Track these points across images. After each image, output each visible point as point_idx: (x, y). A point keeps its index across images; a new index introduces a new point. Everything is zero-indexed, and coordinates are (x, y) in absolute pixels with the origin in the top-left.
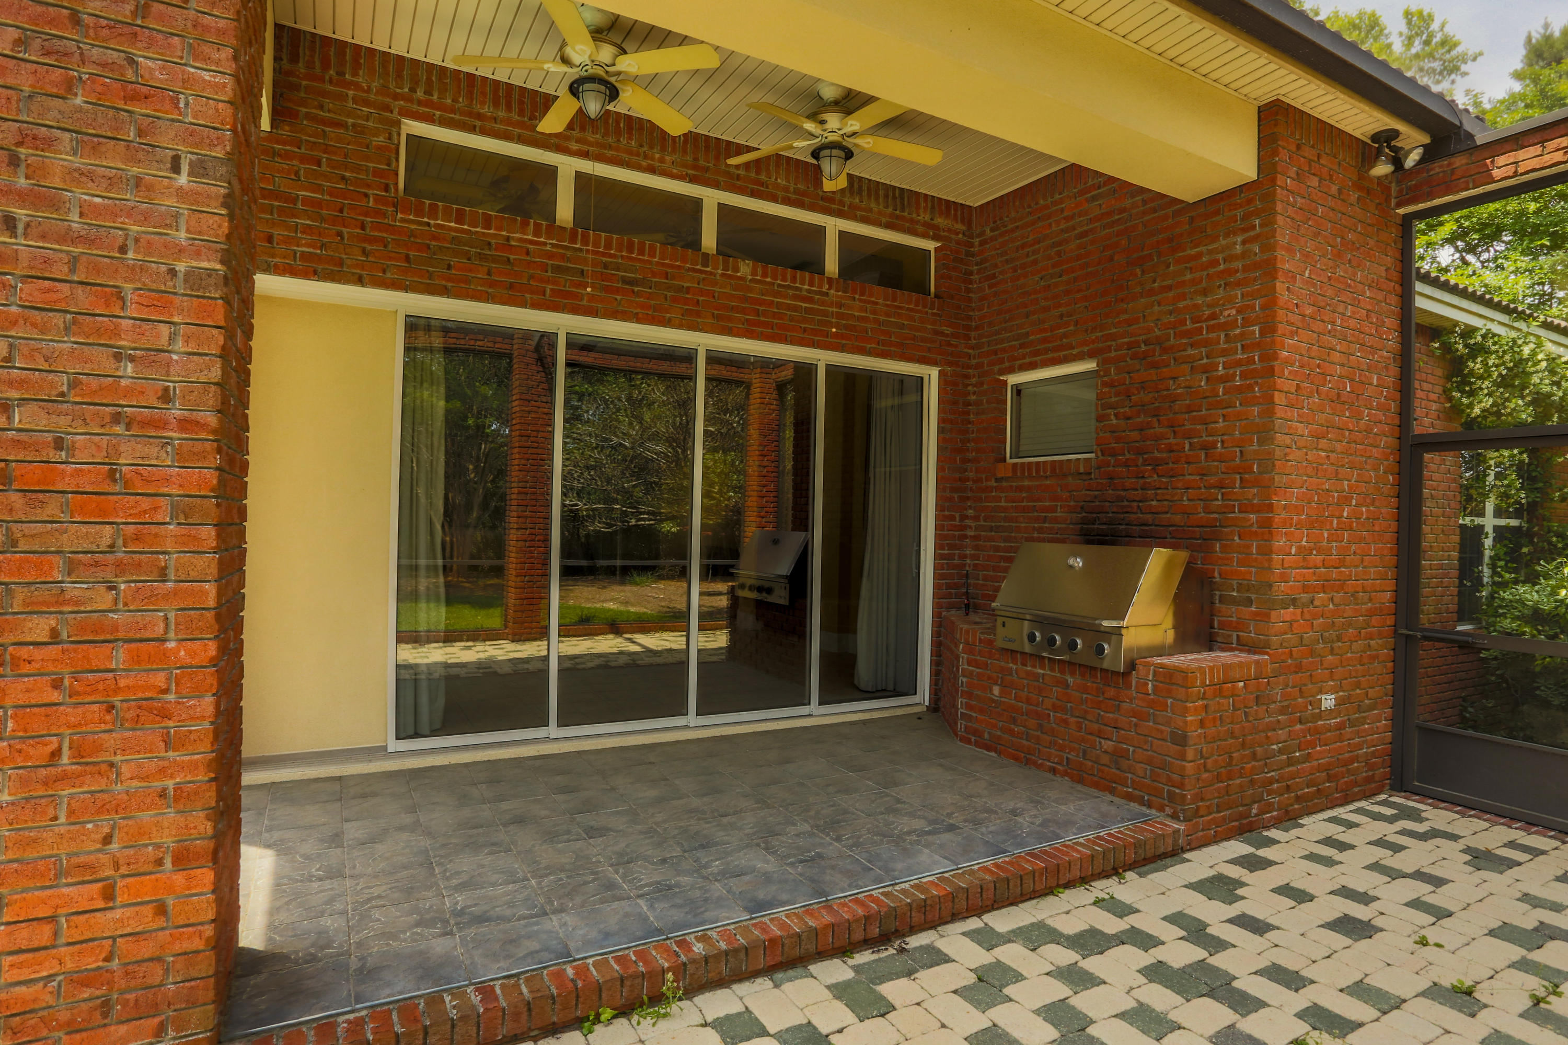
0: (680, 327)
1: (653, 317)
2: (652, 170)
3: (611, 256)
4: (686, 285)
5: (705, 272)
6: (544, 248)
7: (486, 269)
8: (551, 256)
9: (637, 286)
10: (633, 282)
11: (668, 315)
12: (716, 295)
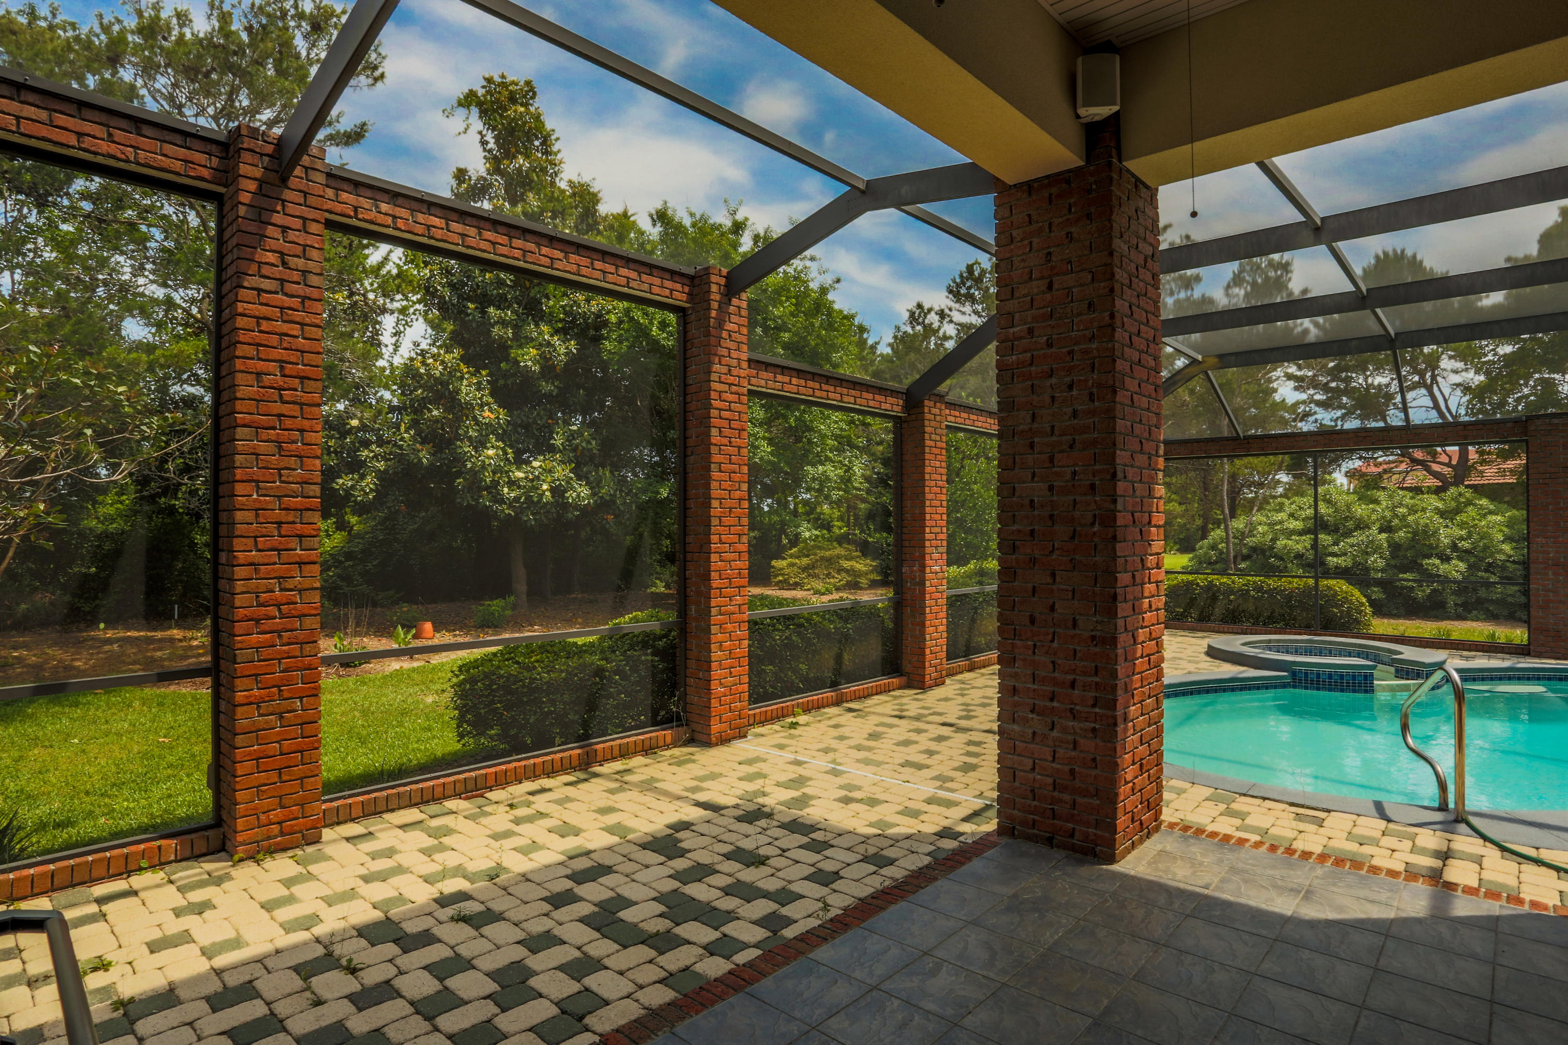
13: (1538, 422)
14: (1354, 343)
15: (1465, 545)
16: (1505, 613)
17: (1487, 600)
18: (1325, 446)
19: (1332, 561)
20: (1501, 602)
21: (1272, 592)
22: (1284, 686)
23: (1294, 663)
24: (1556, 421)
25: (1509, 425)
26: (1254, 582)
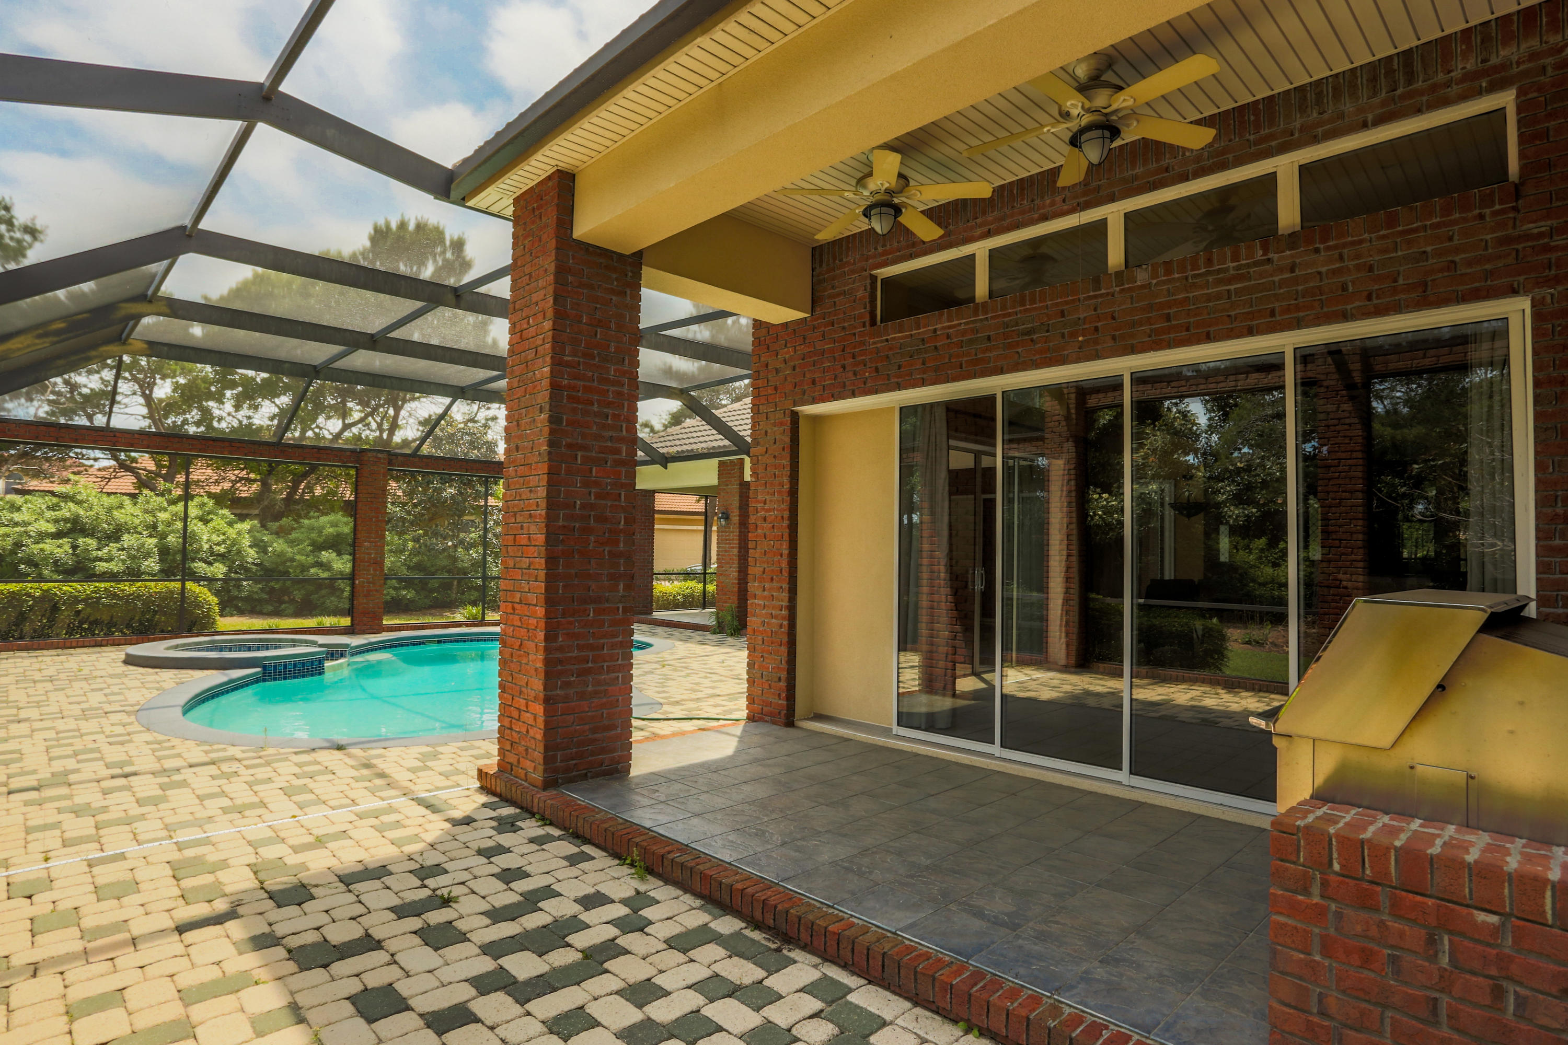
0: (1078, 360)
1: (1050, 359)
2: (1045, 218)
3: (1009, 315)
4: (1082, 316)
5: (1101, 295)
6: (959, 328)
7: (921, 361)
8: (964, 333)
9: (1035, 333)
10: (1029, 332)
11: (1066, 352)
12: (1116, 315)
13: (370, 454)
14: (287, 365)
15: (222, 549)
16: (249, 608)
17: (237, 597)
18: (200, 451)
19: (102, 566)
20: (247, 599)
21: (128, 599)
22: (257, 681)
23: (266, 658)
24: (379, 455)
25: (348, 453)
26: (106, 589)
